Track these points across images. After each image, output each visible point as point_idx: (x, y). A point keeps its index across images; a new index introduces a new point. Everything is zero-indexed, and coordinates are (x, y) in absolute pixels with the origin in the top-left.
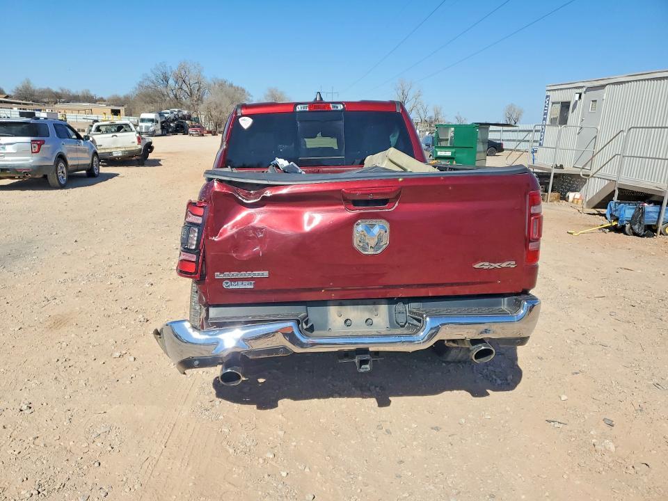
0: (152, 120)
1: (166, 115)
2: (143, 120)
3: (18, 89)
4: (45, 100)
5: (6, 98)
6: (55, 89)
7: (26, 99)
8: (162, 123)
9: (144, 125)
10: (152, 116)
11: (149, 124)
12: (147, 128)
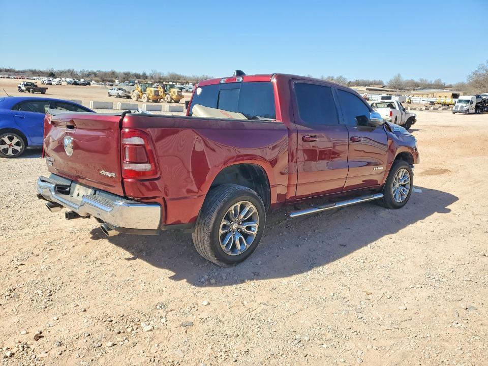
0: (468, 101)
1: (484, 97)
2: (460, 101)
3: (391, 81)
4: (407, 88)
5: (383, 87)
6: (417, 80)
7: (395, 88)
8: (477, 104)
9: (460, 105)
10: (469, 98)
11: (464, 104)
12: (462, 107)
